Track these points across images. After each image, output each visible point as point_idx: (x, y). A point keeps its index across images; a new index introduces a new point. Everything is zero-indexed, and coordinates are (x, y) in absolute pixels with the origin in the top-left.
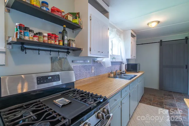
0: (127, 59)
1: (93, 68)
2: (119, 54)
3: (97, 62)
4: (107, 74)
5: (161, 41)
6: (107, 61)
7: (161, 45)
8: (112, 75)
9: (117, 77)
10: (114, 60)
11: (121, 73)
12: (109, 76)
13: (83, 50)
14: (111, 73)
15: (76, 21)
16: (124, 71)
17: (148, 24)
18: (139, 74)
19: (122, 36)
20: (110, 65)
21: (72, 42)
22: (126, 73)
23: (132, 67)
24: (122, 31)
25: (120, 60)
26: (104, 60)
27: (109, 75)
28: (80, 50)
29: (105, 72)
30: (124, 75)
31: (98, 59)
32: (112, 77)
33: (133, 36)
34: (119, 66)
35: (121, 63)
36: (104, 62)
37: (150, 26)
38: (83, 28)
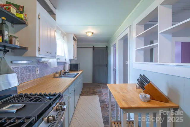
0: (70, 60)
2: (63, 55)
3: (43, 62)
4: (52, 74)
6: (53, 61)
7: (93, 50)
8: (58, 75)
9: (62, 77)
10: (59, 61)
11: (66, 73)
12: (54, 77)
14: (57, 73)
15: (22, 16)
16: (68, 71)
17: (86, 33)
18: (80, 73)
20: (56, 65)
21: (14, 39)
22: (69, 72)
23: (74, 67)
24: (65, 34)
25: (64, 61)
26: (51, 60)
27: (54, 75)
28: (24, 49)
29: (49, 72)
30: (68, 74)
32: (57, 77)
33: (74, 39)
34: (63, 66)
36: (50, 63)
37: (87, 34)
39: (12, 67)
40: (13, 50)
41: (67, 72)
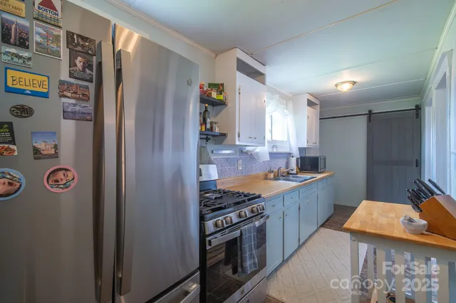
0: (299, 148)
1: (240, 162)
2: (286, 139)
3: (246, 153)
4: (261, 173)
5: (370, 111)
6: (263, 151)
7: (370, 120)
8: (272, 176)
9: (279, 179)
10: (275, 150)
11: (288, 173)
12: (266, 178)
13: (229, 136)
14: (271, 172)
15: (221, 97)
16: (292, 170)
17: (336, 85)
18: (320, 176)
19: (291, 105)
20: (267, 158)
21: (214, 125)
22: (297, 174)
23: (309, 163)
25: (287, 150)
26: (258, 149)
27: (267, 175)
28: (224, 135)
29: (258, 170)
30: (293, 177)
31: (248, 148)
32: (270, 180)
33: (310, 104)
34: (286, 160)
35: (289, 155)
36: (257, 153)
37: (339, 88)
38: (229, 105)
39: (213, 157)
40: (214, 138)
41: (291, 172)
